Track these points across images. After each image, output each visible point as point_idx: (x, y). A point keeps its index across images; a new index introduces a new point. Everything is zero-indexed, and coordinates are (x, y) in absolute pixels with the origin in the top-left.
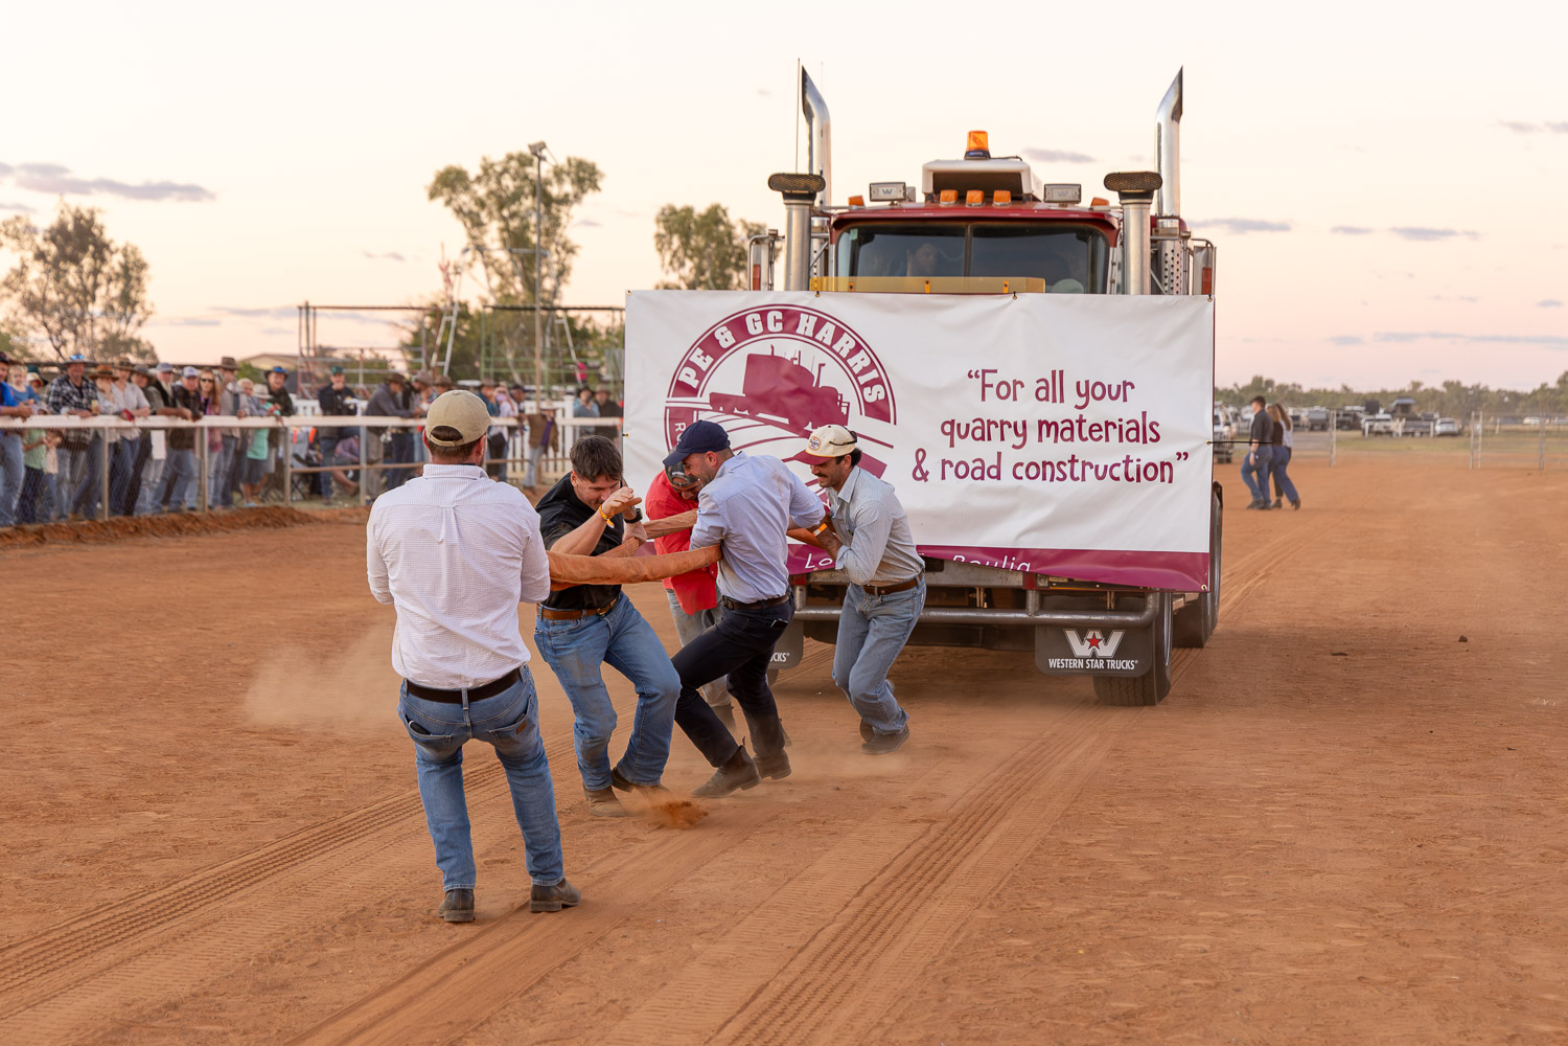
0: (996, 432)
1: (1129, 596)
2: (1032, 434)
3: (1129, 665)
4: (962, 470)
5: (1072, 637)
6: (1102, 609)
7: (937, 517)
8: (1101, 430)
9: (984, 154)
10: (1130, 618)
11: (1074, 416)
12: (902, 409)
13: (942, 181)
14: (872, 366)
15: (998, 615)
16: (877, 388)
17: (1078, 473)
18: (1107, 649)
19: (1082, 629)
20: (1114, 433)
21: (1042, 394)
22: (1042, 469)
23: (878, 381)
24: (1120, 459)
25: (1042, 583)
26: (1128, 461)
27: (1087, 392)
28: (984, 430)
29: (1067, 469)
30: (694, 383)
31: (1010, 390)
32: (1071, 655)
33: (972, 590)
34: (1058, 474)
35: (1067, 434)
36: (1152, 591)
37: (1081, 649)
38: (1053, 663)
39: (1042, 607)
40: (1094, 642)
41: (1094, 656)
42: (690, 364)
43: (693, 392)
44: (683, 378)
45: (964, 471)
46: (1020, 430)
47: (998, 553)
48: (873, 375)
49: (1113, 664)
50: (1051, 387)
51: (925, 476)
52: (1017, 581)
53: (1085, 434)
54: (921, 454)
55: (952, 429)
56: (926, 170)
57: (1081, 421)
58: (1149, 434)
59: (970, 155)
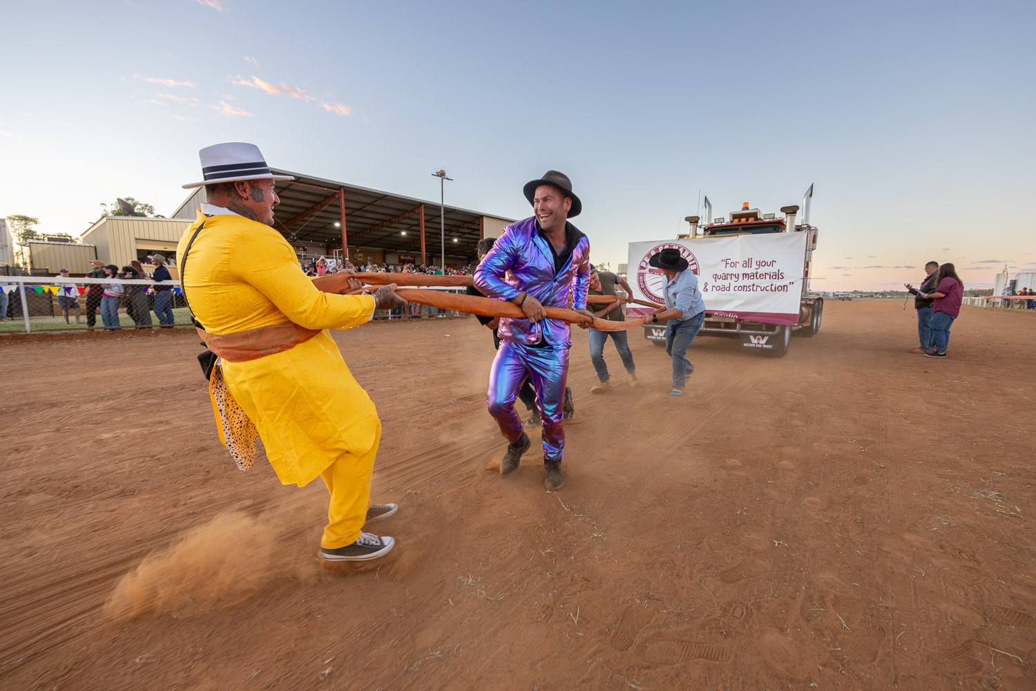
0: (729, 277)
1: (771, 327)
2: (741, 277)
3: (770, 347)
4: (718, 288)
5: (752, 337)
6: (761, 330)
7: (710, 302)
8: (763, 276)
9: (747, 208)
10: (770, 333)
11: (755, 272)
12: (701, 271)
13: (735, 216)
14: (693, 259)
15: (727, 330)
16: (695, 265)
17: (755, 289)
18: (763, 342)
19: (755, 336)
20: (768, 277)
21: (745, 265)
22: (743, 288)
23: (695, 263)
24: (769, 284)
25: (742, 322)
26: (772, 285)
27: (760, 264)
28: (725, 277)
29: (751, 288)
30: (645, 266)
31: (734, 265)
32: (751, 343)
33: (720, 323)
34: (748, 289)
35: (752, 277)
36: (778, 325)
37: (754, 341)
38: (745, 345)
39: (742, 328)
40: (759, 339)
41: (758, 343)
42: (644, 261)
43: (645, 268)
44: (642, 265)
45: (719, 289)
46: (737, 276)
47: (728, 312)
48: (693, 262)
49: (764, 346)
50: (747, 264)
51: (707, 290)
52: (733, 321)
53: (758, 277)
54: (706, 284)
55: (716, 277)
56: (730, 214)
57: (757, 273)
58: (780, 277)
59: (743, 209)
